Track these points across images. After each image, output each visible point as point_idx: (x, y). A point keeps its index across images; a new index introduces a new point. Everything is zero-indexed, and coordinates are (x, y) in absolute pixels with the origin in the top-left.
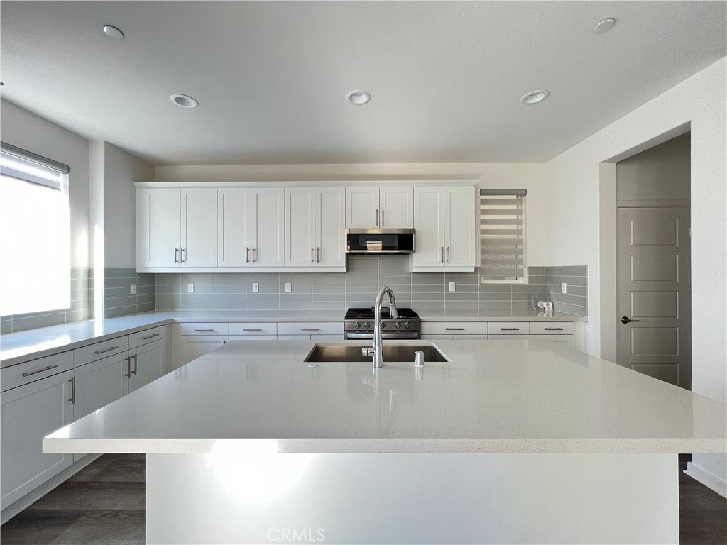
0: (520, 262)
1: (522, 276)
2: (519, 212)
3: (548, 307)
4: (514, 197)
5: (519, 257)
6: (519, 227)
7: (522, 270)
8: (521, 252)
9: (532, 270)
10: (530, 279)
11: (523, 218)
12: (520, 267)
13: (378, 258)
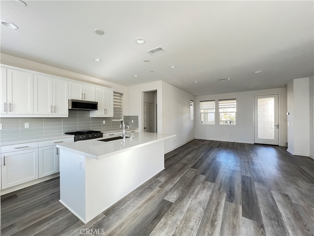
0: (121, 114)
3: (128, 127)
4: (119, 95)
8: (121, 111)
9: (124, 117)
10: (124, 119)
12: (121, 116)
13: (78, 112)
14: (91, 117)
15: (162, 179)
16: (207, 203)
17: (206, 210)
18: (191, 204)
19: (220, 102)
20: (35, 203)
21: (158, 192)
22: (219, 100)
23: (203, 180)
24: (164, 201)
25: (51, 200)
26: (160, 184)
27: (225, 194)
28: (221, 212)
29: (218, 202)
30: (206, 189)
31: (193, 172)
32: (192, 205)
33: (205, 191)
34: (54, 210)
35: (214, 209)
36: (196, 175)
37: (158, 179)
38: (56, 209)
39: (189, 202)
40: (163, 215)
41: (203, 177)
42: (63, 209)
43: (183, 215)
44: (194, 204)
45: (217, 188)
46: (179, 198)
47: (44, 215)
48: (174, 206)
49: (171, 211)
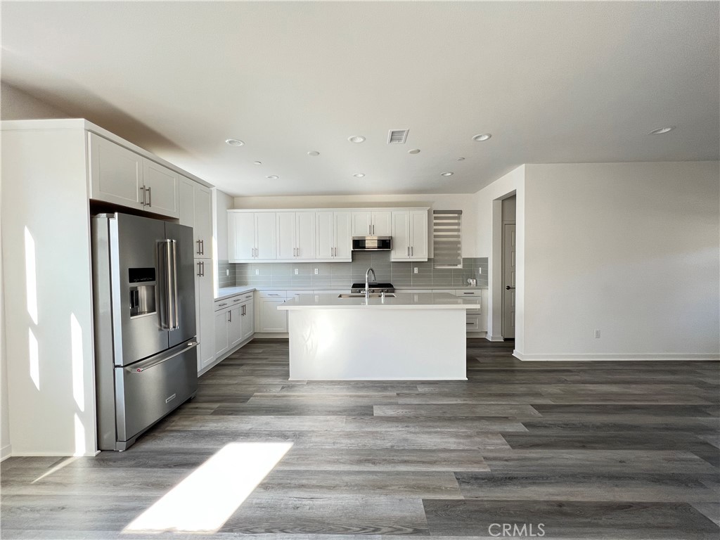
1: (459, 264)
2: (458, 224)
3: (473, 282)
4: (456, 215)
5: (459, 252)
6: (458, 234)
7: (459, 260)
8: (459, 249)
9: (465, 260)
10: (464, 265)
11: (461, 228)
12: (458, 257)
13: (371, 253)
15: (423, 390)
21: (384, 397)
26: (406, 392)
37: (419, 385)
48: (367, 418)
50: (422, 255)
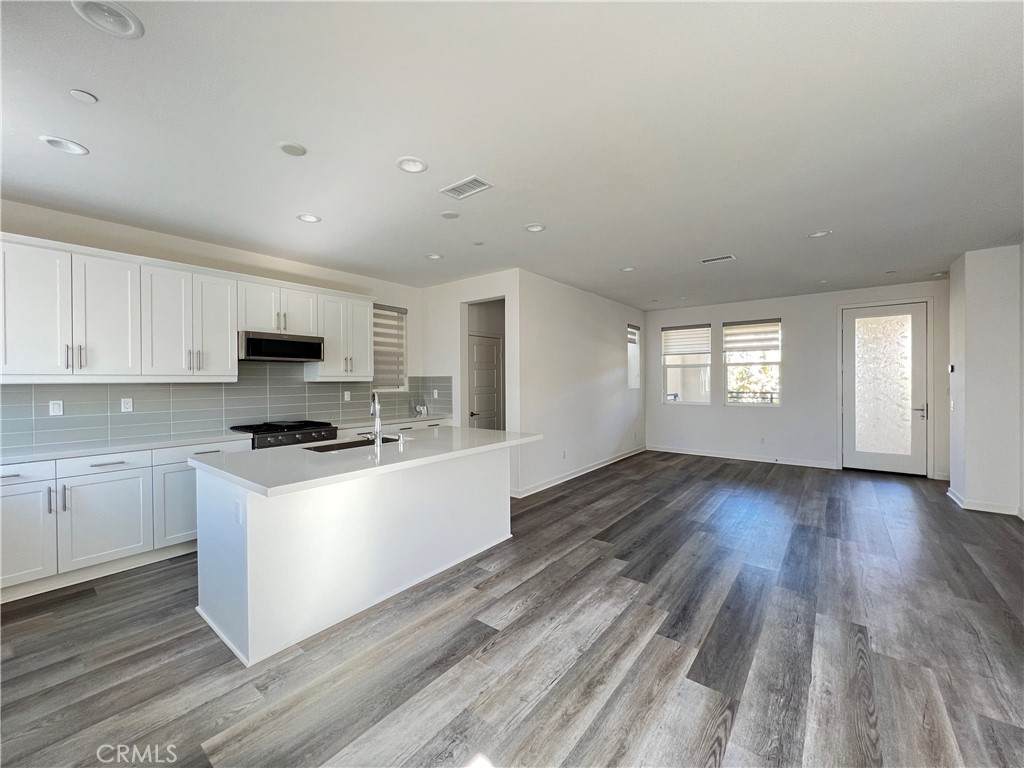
0: (401, 372)
1: (403, 385)
2: (400, 328)
3: (423, 410)
4: (396, 314)
5: (401, 368)
6: (400, 341)
7: (402, 379)
8: (402, 363)
9: (412, 380)
10: (411, 387)
11: (404, 333)
12: (401, 376)
13: (268, 366)
14: (306, 380)
15: (492, 568)
16: (596, 636)
17: (585, 655)
18: (547, 638)
19: (727, 331)
20: (136, 611)
21: (468, 600)
22: (725, 325)
23: (615, 573)
24: (475, 625)
25: (176, 606)
26: (480, 580)
27: (666, 615)
28: (627, 663)
29: (633, 636)
30: (612, 601)
31: (593, 550)
32: (551, 638)
33: (605, 605)
34: (178, 631)
35: (610, 652)
36: (599, 559)
37: (479, 565)
38: (184, 629)
39: (545, 633)
40: (459, 659)
41: (619, 566)
42: (200, 630)
43: (515, 662)
44: (557, 638)
45: (647, 598)
46: (520, 619)
47: (151, 641)
48: (497, 638)
49: (485, 650)
50: (365, 373)
